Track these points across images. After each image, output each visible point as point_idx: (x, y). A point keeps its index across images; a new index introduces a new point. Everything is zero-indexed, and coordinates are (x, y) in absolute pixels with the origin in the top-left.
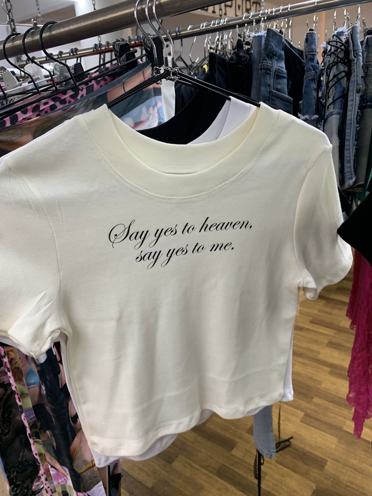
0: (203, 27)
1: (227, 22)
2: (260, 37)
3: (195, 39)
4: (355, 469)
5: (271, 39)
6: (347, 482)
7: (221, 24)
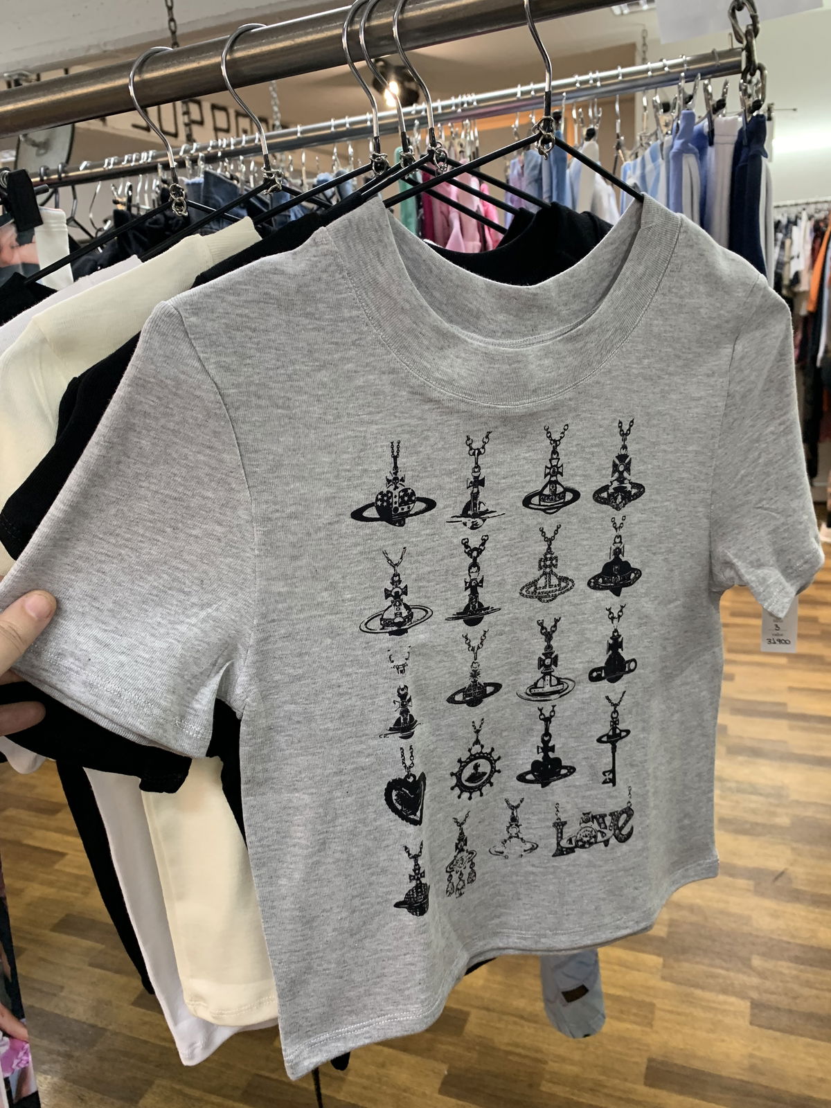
0: (109, 164)
1: (153, 158)
2: (198, 185)
3: (99, 186)
4: (522, 1017)
5: (213, 189)
6: (509, 1044)
7: (141, 162)
